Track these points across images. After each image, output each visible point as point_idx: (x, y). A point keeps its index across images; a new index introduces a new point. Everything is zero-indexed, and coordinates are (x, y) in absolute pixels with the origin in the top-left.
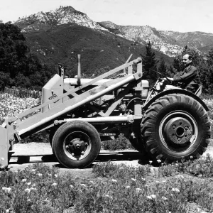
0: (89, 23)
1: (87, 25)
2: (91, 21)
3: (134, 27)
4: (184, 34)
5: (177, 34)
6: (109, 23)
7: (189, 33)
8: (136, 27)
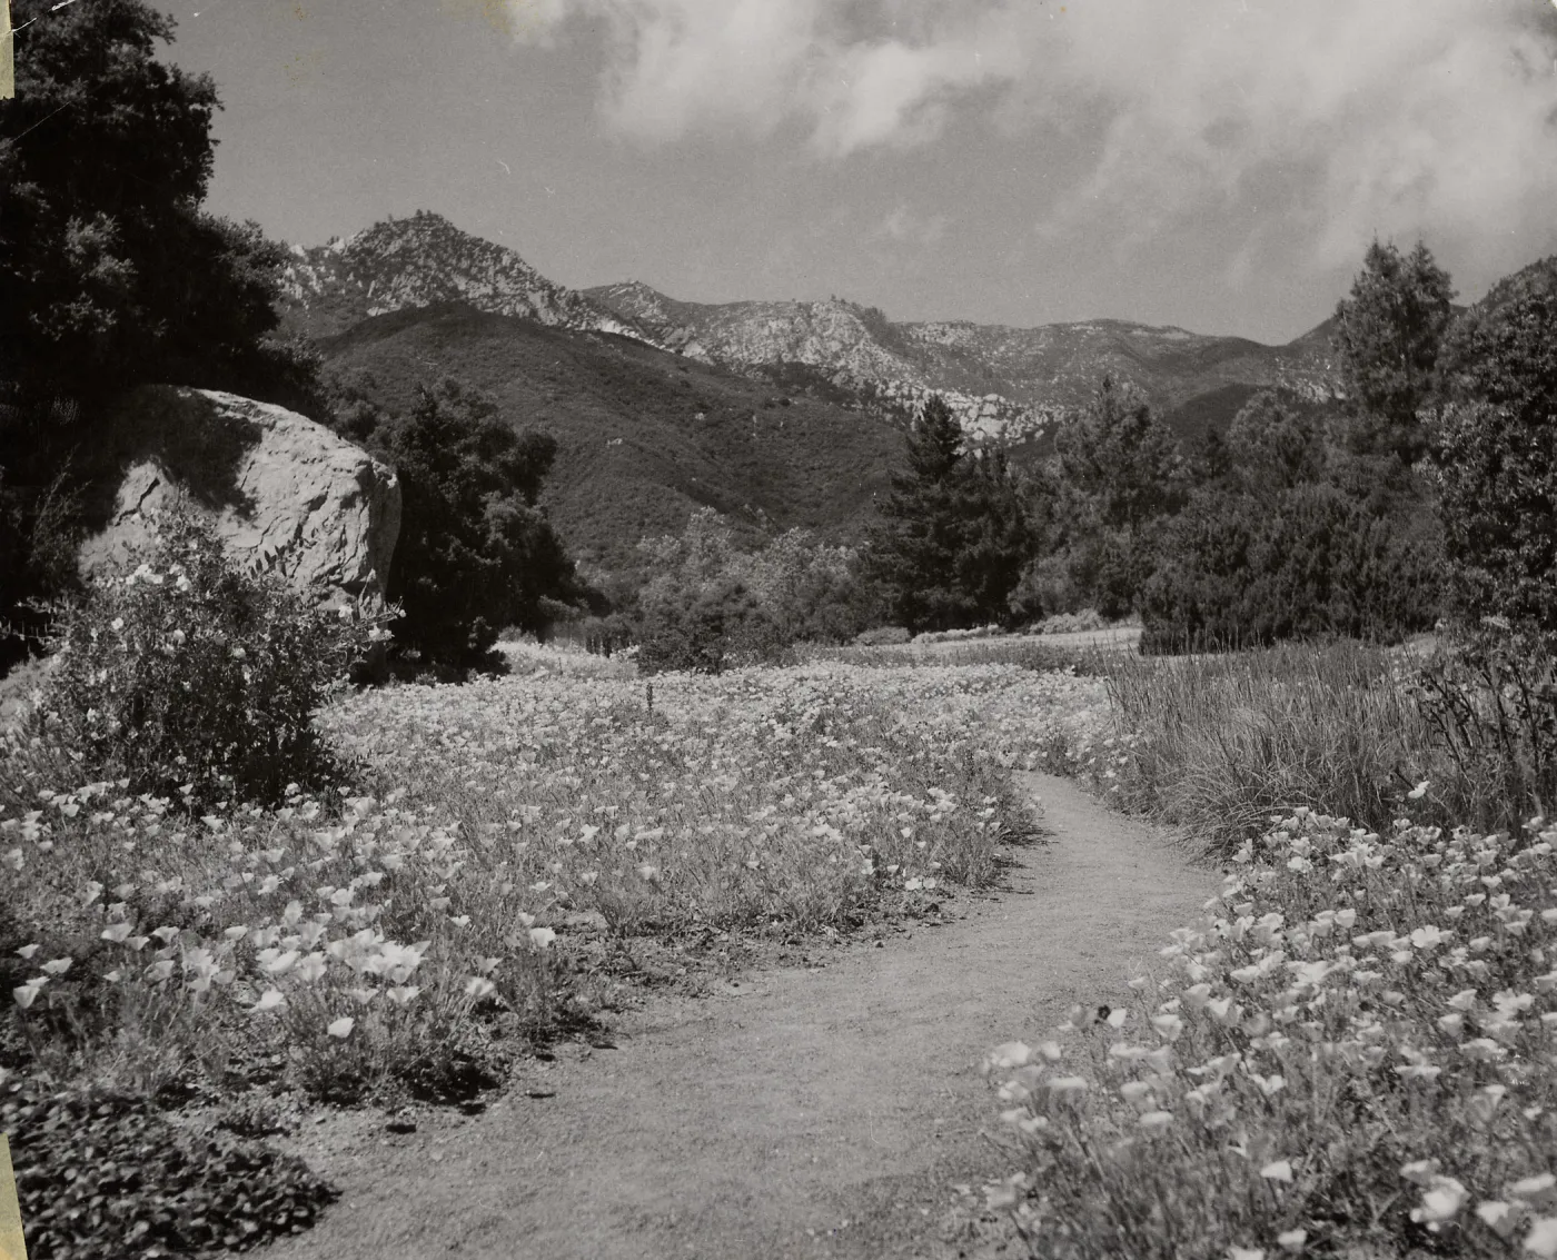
0: (536, 299)
1: (521, 309)
2: (545, 285)
3: (764, 307)
4: (1030, 336)
5: (990, 335)
6: (633, 289)
7: (1059, 330)
8: (778, 310)
